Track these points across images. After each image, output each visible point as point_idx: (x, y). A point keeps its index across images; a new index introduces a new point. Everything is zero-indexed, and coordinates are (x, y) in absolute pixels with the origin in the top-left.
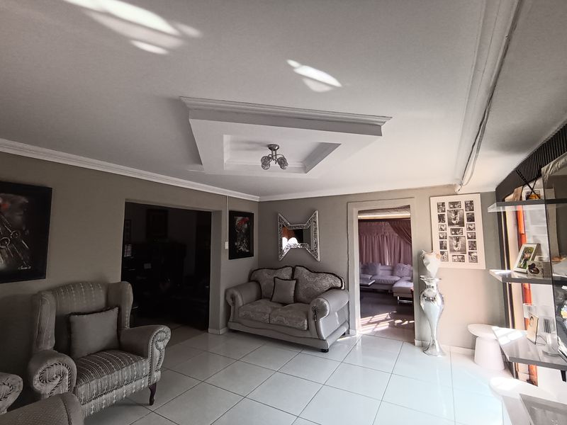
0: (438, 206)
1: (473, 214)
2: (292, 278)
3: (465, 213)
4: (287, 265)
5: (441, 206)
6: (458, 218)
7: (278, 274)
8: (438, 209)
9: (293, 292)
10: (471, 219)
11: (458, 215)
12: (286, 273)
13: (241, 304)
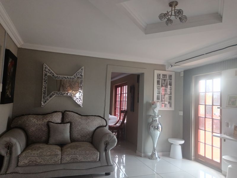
0: (158, 75)
1: (171, 82)
2: (63, 122)
3: (168, 81)
4: (58, 110)
5: (159, 76)
6: (165, 83)
7: (49, 118)
8: (157, 77)
9: (68, 134)
10: (170, 85)
11: (165, 82)
12: (57, 118)
13: (19, 153)
